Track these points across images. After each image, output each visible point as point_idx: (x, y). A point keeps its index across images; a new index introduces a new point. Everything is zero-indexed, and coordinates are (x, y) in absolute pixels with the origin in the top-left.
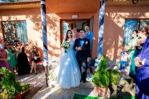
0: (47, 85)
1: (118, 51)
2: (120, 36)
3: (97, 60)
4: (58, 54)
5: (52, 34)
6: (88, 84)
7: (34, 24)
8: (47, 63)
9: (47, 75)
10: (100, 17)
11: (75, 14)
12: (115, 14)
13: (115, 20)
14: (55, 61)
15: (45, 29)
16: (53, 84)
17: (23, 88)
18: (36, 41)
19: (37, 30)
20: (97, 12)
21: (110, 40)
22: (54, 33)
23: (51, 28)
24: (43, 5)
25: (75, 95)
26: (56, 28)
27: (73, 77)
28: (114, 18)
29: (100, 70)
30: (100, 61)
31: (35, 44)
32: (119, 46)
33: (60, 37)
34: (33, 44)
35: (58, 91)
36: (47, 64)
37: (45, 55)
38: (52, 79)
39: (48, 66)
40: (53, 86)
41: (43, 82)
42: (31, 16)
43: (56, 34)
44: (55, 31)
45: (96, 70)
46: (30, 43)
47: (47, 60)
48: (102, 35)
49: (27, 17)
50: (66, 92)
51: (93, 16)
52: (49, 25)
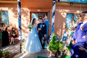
0: (21, 52)
2: (64, 23)
5: (25, 20)
7: (14, 14)
8: (21, 38)
10: (53, 11)
11: (39, 9)
12: (61, 10)
13: (62, 14)
14: (27, 37)
15: (20, 17)
16: (25, 51)
17: (4, 54)
18: (15, 24)
19: (16, 17)
22: (26, 20)
23: (25, 16)
24: (19, 2)
25: (38, 57)
26: (28, 16)
28: (61, 12)
30: (52, 37)
31: (14, 26)
32: (63, 28)
33: (30, 22)
37: (20, 33)
38: (24, 48)
39: (22, 40)
41: (18, 50)
42: (12, 9)
43: (27, 20)
44: (27, 18)
47: (21, 36)
49: (9, 9)
50: (32, 55)
51: (50, 11)
52: (24, 14)
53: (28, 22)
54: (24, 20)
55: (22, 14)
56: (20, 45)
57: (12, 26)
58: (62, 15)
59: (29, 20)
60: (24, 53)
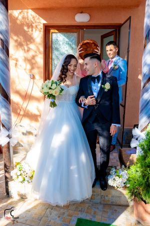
0: (8, 194)
3: (136, 132)
5: (21, 63)
6: (113, 192)
8: (9, 136)
9: (7, 169)
11: (82, 10)
14: (30, 133)
16: (23, 192)
20: (140, 8)
22: (26, 60)
23: (20, 45)
25: (80, 220)
26: (32, 46)
27: (76, 176)
29: (144, 158)
30: (143, 135)
33: (42, 70)
35: (36, 211)
38: (21, 178)
39: (12, 145)
40: (23, 198)
43: (31, 61)
45: (135, 157)
47: (8, 129)
50: (54, 213)
51: (130, 18)
52: (15, 38)
53: (33, 68)
54: (17, 60)
56: (5, 166)
60: (19, 201)
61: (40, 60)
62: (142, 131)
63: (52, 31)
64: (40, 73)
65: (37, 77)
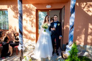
1: (88, 38)
2: (89, 24)
3: (68, 46)
4: (33, 38)
5: (28, 21)
7: (14, 13)
10: (71, 7)
14: (31, 45)
15: (21, 16)
18: (15, 27)
19: (16, 18)
20: (69, 3)
21: (80, 27)
22: (30, 21)
23: (28, 16)
26: (32, 16)
28: (84, 8)
30: (70, 48)
31: (14, 30)
32: (89, 33)
33: (35, 24)
34: (13, 30)
36: (21, 48)
42: (12, 6)
43: (32, 21)
44: (31, 19)
46: (10, 28)
47: (22, 44)
48: (73, 23)
49: (8, 7)
52: (26, 13)
53: (32, 23)
55: (24, 13)
57: (11, 30)
58: (86, 12)
59: (33, 22)
61: (35, 21)
62: (70, 46)
63: (39, 11)
64: (34, 25)
65: (34, 26)
